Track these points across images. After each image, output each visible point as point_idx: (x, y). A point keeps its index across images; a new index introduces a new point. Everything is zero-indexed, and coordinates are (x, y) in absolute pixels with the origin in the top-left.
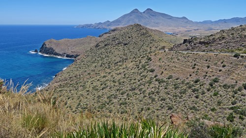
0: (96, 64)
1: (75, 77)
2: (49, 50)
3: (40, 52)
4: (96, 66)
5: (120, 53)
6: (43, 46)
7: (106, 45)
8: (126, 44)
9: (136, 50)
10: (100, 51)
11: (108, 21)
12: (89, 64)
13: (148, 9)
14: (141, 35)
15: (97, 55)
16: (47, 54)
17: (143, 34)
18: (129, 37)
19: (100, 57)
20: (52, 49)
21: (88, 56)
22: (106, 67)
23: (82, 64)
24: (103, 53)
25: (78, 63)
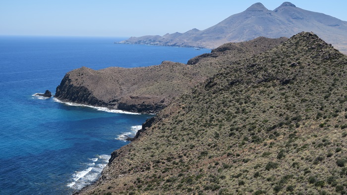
0: (216, 129)
1: (169, 160)
2: (78, 92)
3: (57, 96)
4: (217, 136)
5: (274, 103)
6: (63, 82)
7: (232, 84)
8: (287, 82)
9: (318, 97)
10: (221, 97)
11: (195, 30)
12: (197, 128)
13: (285, 4)
14: (325, 60)
15: (214, 106)
16: (73, 101)
17: (330, 59)
18: (293, 66)
19: (223, 112)
20: (86, 90)
21: (190, 108)
22: (246, 139)
23: (179, 127)
24: (228, 104)
25: (168, 126)
